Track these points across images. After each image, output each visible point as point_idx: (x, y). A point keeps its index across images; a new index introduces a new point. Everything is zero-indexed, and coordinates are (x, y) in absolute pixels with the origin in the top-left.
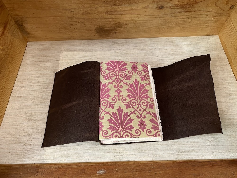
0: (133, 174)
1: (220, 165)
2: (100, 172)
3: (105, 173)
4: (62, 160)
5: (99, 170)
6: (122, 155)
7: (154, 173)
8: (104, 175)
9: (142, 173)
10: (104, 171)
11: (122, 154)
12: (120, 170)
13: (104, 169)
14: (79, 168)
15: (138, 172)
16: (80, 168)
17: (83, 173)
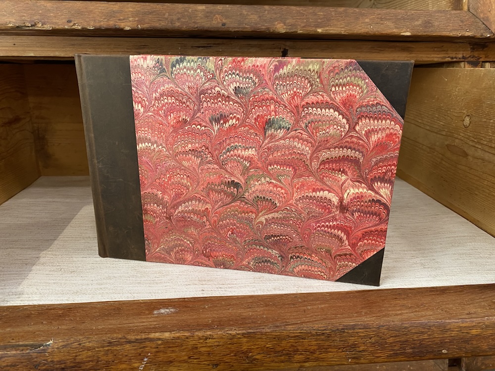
0: (250, 311)
1: (459, 291)
2: (162, 311)
3: (176, 313)
4: (62, 300)
5: (159, 309)
6: (220, 288)
7: (305, 308)
8: (173, 315)
9: (273, 309)
10: (172, 310)
11: (221, 286)
12: (216, 306)
13: (174, 307)
14: (106, 308)
15: (263, 307)
16: (108, 307)
17: (115, 314)
